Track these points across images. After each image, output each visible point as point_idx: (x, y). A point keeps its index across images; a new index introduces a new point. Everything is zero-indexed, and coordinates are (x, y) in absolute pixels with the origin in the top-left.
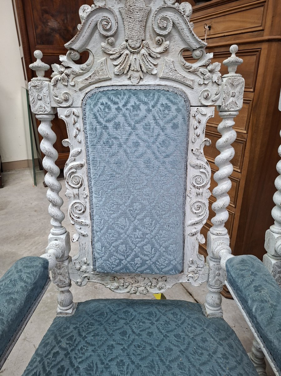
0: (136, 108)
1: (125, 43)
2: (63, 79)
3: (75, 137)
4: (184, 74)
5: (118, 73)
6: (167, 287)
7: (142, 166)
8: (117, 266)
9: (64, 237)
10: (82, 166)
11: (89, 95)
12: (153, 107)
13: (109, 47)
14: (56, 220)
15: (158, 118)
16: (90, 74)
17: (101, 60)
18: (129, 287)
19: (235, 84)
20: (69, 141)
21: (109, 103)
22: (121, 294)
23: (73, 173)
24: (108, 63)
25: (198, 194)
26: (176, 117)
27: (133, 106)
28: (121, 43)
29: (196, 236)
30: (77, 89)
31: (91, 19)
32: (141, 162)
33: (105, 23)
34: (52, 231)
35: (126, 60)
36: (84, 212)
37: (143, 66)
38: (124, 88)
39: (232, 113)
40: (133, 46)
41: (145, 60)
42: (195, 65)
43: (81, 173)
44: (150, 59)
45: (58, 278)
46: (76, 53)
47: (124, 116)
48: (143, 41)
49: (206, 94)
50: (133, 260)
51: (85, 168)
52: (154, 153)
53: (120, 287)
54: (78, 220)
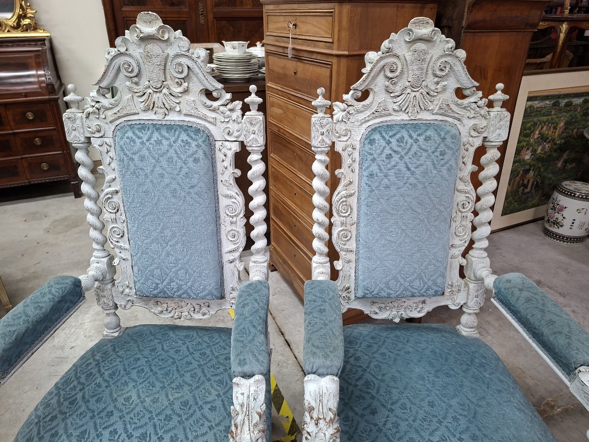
0: (158, 142)
1: (147, 83)
2: (94, 113)
3: (109, 164)
4: (205, 112)
5: (144, 109)
6: (212, 312)
7: (169, 195)
8: (154, 290)
9: (105, 260)
10: (117, 192)
11: (118, 127)
12: (174, 142)
13: (134, 86)
14: (98, 243)
15: (180, 152)
16: (118, 108)
17: (127, 97)
18: (173, 312)
19: (253, 122)
20: (104, 169)
21: (134, 137)
22: (165, 319)
23: (109, 198)
24: (134, 99)
25: (232, 223)
26: (197, 151)
27: (155, 141)
28: (144, 82)
29: (235, 263)
30: (108, 122)
31: (115, 62)
32: (167, 192)
33: (127, 66)
34: (94, 254)
35: (150, 98)
36: (122, 236)
37: (165, 103)
38: (150, 122)
39: (254, 148)
40: (154, 86)
41: (167, 99)
42: (215, 104)
43: (116, 199)
44: (172, 98)
45: (103, 300)
46: (105, 90)
47: (148, 149)
48: (163, 82)
49: (227, 130)
50: (169, 284)
51: (120, 194)
52: (178, 184)
53: (164, 312)
54: (117, 243)
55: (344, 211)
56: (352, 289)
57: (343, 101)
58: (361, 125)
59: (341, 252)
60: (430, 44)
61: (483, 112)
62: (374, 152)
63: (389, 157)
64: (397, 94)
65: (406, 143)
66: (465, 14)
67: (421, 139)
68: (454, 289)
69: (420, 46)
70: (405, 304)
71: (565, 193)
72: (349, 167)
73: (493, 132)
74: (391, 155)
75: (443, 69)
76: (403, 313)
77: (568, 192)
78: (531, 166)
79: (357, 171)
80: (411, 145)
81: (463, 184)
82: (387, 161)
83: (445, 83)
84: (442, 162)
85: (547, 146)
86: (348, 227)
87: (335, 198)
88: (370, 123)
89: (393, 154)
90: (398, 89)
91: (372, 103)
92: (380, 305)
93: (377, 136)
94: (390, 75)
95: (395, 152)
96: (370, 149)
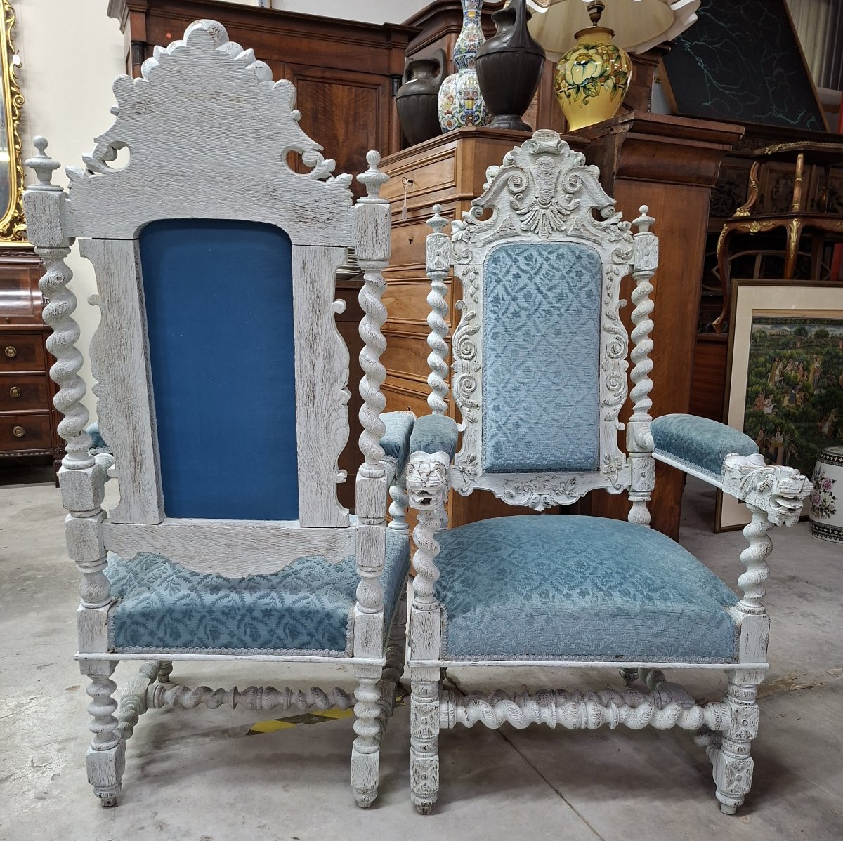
55: (466, 352)
56: (479, 460)
57: (462, 219)
58: (484, 246)
59: (463, 407)
60: (557, 159)
61: (625, 235)
62: (499, 271)
63: (517, 277)
64: (524, 211)
65: (536, 261)
66: (616, 157)
67: (553, 257)
68: (612, 464)
69: (546, 159)
70: (550, 484)
71: (829, 459)
72: (472, 296)
73: (640, 258)
74: (518, 274)
75: (574, 183)
76: (547, 496)
77: (834, 457)
78: (776, 426)
79: (481, 301)
80: (542, 264)
81: (610, 321)
82: (515, 282)
83: (578, 200)
84: (579, 285)
85: (798, 396)
86: (472, 374)
87: (456, 335)
88: (495, 243)
89: (521, 274)
90: (524, 207)
91: (496, 220)
92: (516, 485)
93: (502, 254)
94: (515, 189)
95: (523, 271)
96: (495, 268)
